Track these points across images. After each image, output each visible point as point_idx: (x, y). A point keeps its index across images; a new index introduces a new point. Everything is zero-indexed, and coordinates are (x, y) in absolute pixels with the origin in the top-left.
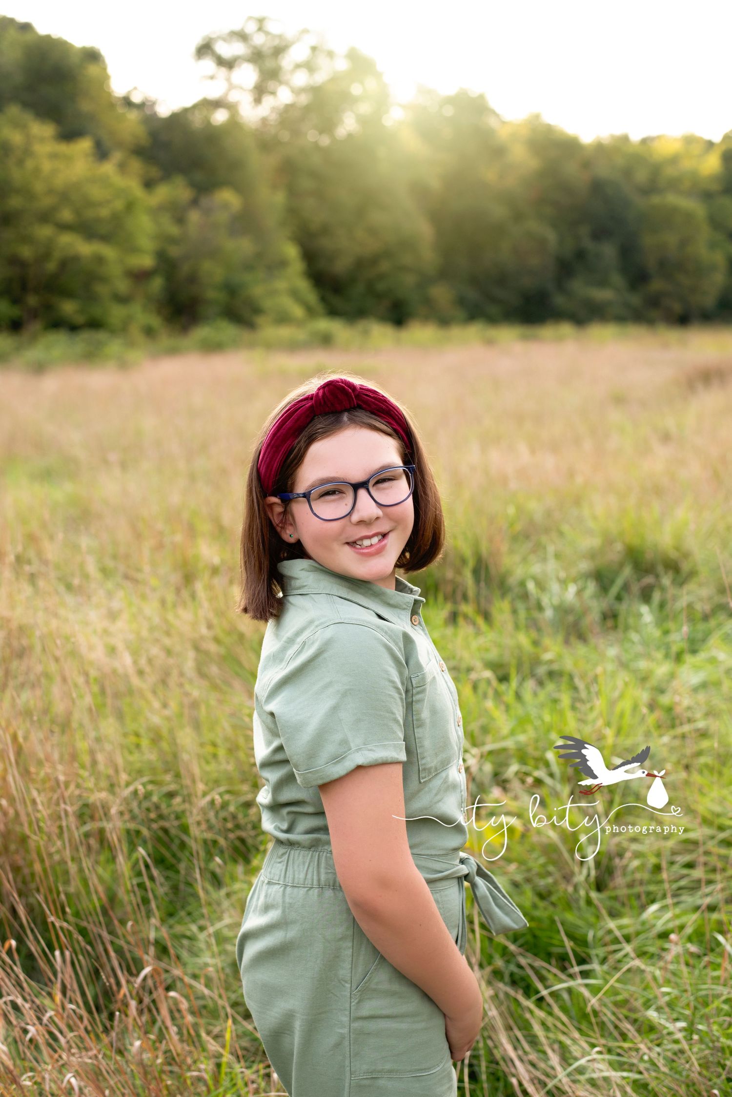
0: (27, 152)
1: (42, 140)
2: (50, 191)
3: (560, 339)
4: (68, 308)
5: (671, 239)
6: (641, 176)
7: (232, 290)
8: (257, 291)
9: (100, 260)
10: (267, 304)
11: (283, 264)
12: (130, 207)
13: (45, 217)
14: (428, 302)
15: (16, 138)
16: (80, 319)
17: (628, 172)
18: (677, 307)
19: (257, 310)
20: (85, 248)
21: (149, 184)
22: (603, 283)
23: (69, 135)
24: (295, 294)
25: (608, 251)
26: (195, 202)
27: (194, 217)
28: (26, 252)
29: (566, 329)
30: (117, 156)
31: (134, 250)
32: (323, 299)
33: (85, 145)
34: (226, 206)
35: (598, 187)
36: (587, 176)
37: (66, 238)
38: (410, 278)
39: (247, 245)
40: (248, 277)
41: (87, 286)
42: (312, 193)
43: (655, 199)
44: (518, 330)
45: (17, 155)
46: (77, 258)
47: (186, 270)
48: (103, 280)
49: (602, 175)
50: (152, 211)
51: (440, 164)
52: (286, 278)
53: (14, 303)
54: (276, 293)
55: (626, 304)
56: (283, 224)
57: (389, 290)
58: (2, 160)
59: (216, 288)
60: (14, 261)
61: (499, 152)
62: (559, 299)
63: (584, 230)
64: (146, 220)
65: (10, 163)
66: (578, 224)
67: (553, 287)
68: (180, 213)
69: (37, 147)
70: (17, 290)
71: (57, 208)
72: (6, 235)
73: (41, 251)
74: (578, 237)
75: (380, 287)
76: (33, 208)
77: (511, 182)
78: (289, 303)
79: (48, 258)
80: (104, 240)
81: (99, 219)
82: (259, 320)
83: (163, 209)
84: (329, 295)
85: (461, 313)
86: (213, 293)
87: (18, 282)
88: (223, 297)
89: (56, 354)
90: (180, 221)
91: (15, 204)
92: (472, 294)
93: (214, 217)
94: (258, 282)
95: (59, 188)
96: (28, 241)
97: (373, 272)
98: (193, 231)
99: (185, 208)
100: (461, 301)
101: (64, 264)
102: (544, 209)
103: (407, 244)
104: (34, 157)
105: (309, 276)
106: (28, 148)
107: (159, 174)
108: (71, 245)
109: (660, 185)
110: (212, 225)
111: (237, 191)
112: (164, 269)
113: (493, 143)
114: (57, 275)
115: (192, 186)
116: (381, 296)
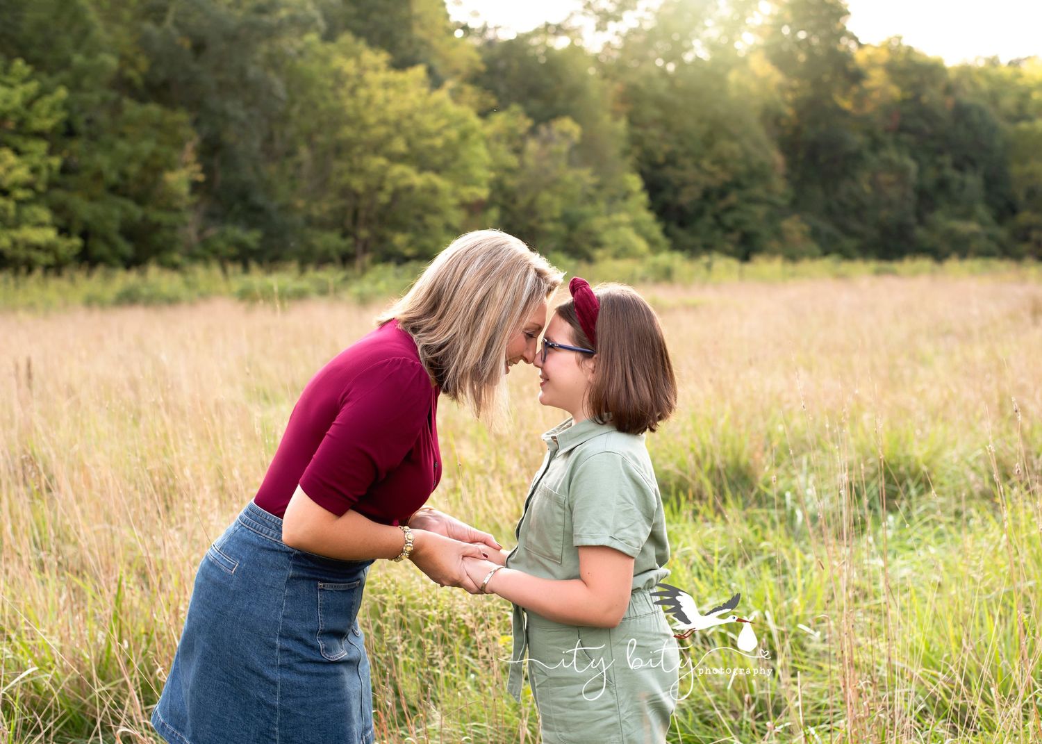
0: (361, 81)
1: (376, 69)
2: (384, 122)
3: (916, 273)
4: (399, 240)
6: (1008, 102)
7: (570, 221)
8: (598, 223)
9: (434, 191)
10: (607, 237)
11: (626, 195)
12: (464, 136)
13: (377, 148)
14: (779, 235)
15: (349, 66)
16: (409, 252)
17: (994, 97)
19: (598, 245)
20: (418, 180)
21: (484, 114)
22: (967, 216)
23: (401, 64)
24: (637, 226)
25: (973, 181)
26: (533, 131)
27: (532, 146)
28: (358, 184)
29: (925, 264)
30: (450, 84)
31: (469, 181)
32: (666, 232)
33: (419, 71)
34: (565, 135)
35: (961, 112)
36: (950, 102)
37: (398, 169)
38: (760, 211)
39: (586, 176)
40: (588, 209)
41: (420, 218)
42: (656, 122)
43: (1024, 126)
44: (873, 265)
45: (349, 84)
46: (410, 189)
47: (523, 201)
48: (436, 212)
49: (967, 98)
50: (487, 141)
51: (793, 90)
52: (627, 210)
53: (345, 235)
54: (616, 225)
55: (990, 237)
56: (625, 153)
57: (738, 223)
58: (333, 89)
59: (554, 220)
60: (346, 192)
61: (857, 76)
62: (920, 233)
63: (947, 159)
64: (481, 150)
65: (343, 93)
66: (940, 152)
67: (912, 220)
68: (518, 143)
69: (370, 76)
70: (348, 222)
71: (389, 138)
72: (338, 165)
73: (373, 182)
74: (940, 167)
75: (729, 219)
76: (364, 137)
77: (869, 108)
78: (630, 235)
79: (380, 189)
80: (437, 171)
81: (432, 148)
82: (599, 253)
83: (498, 138)
84: (673, 228)
85: (815, 248)
86: (550, 227)
87: (350, 214)
88: (562, 229)
89: (382, 285)
90: (518, 151)
91: (348, 132)
92: (826, 227)
93: (554, 147)
94: (598, 214)
95: (392, 117)
96: (360, 171)
97: (722, 204)
98: (530, 161)
99: (523, 138)
100: (815, 234)
101: (396, 195)
102: (905, 137)
103: (758, 174)
104: (366, 85)
105: (650, 209)
106: (360, 77)
107: (493, 101)
108: (403, 176)
109: (1030, 110)
110: (551, 155)
111: (577, 119)
112: (500, 200)
113: (850, 67)
114: (388, 206)
115: (530, 115)
116: (729, 230)
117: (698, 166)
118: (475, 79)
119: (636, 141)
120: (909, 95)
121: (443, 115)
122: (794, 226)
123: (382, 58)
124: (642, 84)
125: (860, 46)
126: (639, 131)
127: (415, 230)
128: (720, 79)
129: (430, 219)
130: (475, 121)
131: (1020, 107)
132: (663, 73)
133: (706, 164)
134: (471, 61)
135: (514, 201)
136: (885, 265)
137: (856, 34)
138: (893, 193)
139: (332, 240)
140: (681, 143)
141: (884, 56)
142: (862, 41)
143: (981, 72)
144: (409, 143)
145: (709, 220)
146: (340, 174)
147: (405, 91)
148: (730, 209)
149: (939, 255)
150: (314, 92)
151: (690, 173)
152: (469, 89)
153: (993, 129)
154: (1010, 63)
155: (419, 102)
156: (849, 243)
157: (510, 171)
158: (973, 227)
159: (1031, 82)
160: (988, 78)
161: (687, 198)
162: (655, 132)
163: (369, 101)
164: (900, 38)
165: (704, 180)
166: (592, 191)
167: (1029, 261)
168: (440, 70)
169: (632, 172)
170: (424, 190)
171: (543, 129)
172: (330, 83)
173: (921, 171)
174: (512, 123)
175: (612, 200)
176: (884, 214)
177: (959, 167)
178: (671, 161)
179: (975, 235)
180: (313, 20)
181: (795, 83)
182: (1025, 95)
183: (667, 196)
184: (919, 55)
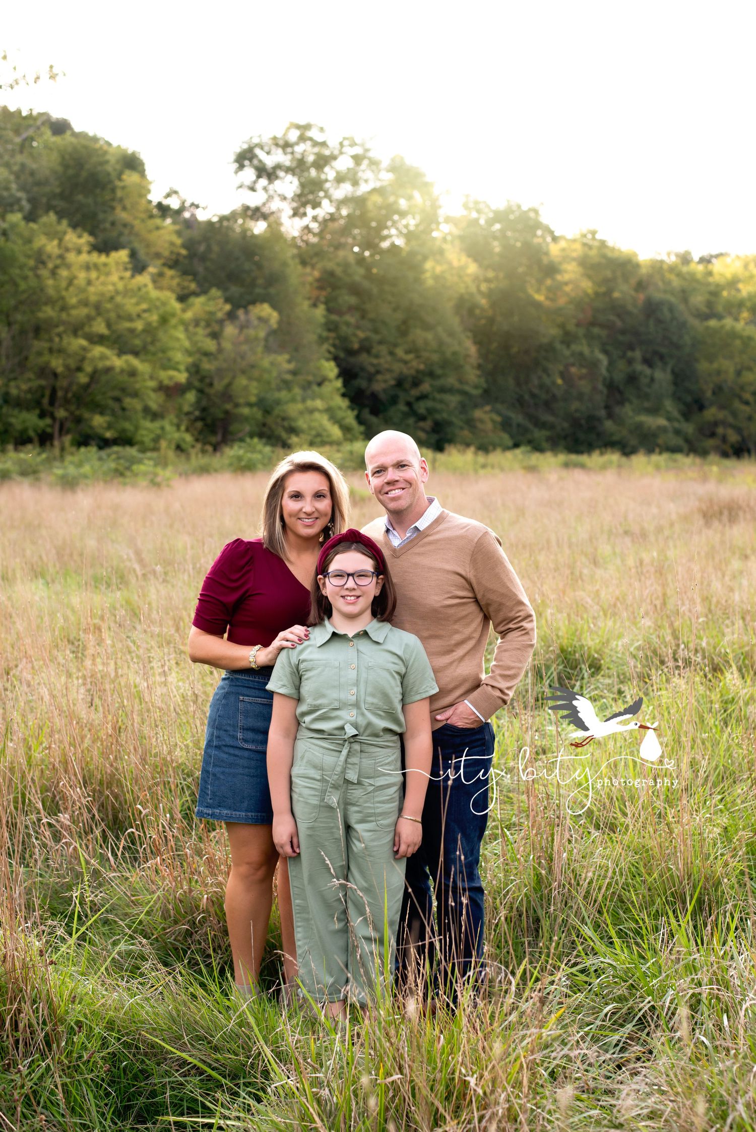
0: (62, 262)
1: (78, 251)
2: (85, 303)
3: (604, 467)
4: (98, 421)
5: (728, 366)
6: (698, 300)
7: (266, 407)
8: (293, 409)
9: (133, 373)
10: (301, 423)
11: (322, 382)
12: (164, 320)
13: (76, 329)
14: (470, 423)
15: (52, 247)
16: (108, 435)
17: (684, 295)
18: (733, 437)
19: (293, 430)
20: (118, 362)
21: (182, 298)
22: (654, 411)
23: (104, 247)
24: (330, 412)
25: (662, 376)
26: (231, 316)
27: (230, 330)
28: (57, 364)
29: (614, 457)
30: (152, 269)
31: (169, 364)
32: (360, 420)
33: (123, 255)
34: (263, 321)
35: (652, 309)
36: (641, 297)
37: (98, 350)
38: (453, 400)
39: (282, 362)
40: (283, 395)
41: (118, 400)
42: (351, 309)
43: (713, 323)
44: (562, 457)
45: (50, 265)
46: (109, 370)
47: (219, 386)
48: (135, 394)
49: (658, 296)
50: (185, 324)
51: (487, 280)
52: (322, 397)
53: (42, 416)
54: (311, 411)
55: (677, 432)
56: (322, 340)
57: (430, 411)
58: (34, 269)
59: (250, 405)
60: (44, 371)
61: (551, 270)
62: (609, 425)
63: (638, 354)
64: (180, 334)
65: (44, 273)
66: (631, 348)
67: (603, 413)
68: (216, 327)
69: (71, 257)
70: (45, 401)
71: (90, 319)
72: (39, 345)
73: (72, 363)
74: (630, 362)
75: (421, 407)
76: (64, 316)
77: (562, 301)
78: (324, 420)
79: (79, 369)
80: (136, 354)
81: (132, 331)
82: (294, 439)
83: (197, 323)
84: (366, 414)
85: (507, 439)
86: (246, 411)
87: (48, 393)
88: (258, 414)
89: (86, 469)
90: (215, 336)
91: (48, 312)
92: (517, 418)
93: (251, 332)
94: (293, 400)
95: (93, 299)
96: (61, 351)
97: (415, 392)
98: (227, 345)
99: (221, 322)
100: (506, 425)
101: (94, 376)
102: (596, 330)
103: (451, 364)
104: (68, 266)
105: (344, 395)
106: (61, 257)
107: (193, 286)
108: (103, 357)
109: (720, 308)
110: (247, 341)
111: (274, 307)
112: (197, 384)
113: (545, 260)
114: (87, 387)
115: (227, 300)
116: (423, 418)
117: (392, 353)
118: (174, 263)
119: (331, 327)
120: (603, 289)
121: (144, 298)
122: (485, 416)
123: (85, 239)
124: (338, 271)
125: (555, 239)
126: (334, 317)
127: (113, 413)
128: (417, 268)
129: (128, 401)
130: (177, 306)
131: (710, 304)
132: (361, 260)
133: (400, 352)
134: (172, 244)
135: (211, 385)
136: (574, 457)
137: (552, 228)
138: (584, 386)
139: (30, 420)
140: (376, 331)
141: (577, 250)
142: (557, 234)
143: (672, 269)
144: (109, 325)
145: (402, 407)
146: (40, 354)
147: (108, 274)
148: (423, 397)
149: (627, 450)
150: (15, 272)
151: (385, 361)
152: (169, 273)
153: (683, 325)
154: (702, 260)
155: (120, 286)
156: (539, 434)
157: (207, 354)
158: (662, 422)
159: (722, 281)
160: (679, 275)
161: (380, 386)
162: (349, 318)
163: (71, 282)
164: (594, 233)
165: (397, 367)
166: (288, 377)
167: (713, 457)
168: (142, 254)
169: (328, 360)
170: (122, 371)
171: (241, 313)
172: (32, 263)
173: (611, 363)
174: (211, 307)
175: (307, 386)
176: (575, 405)
177: (648, 362)
178: (366, 348)
179: (664, 430)
180: (19, 200)
181: (491, 274)
182: (715, 293)
183: (362, 383)
184: (613, 249)
